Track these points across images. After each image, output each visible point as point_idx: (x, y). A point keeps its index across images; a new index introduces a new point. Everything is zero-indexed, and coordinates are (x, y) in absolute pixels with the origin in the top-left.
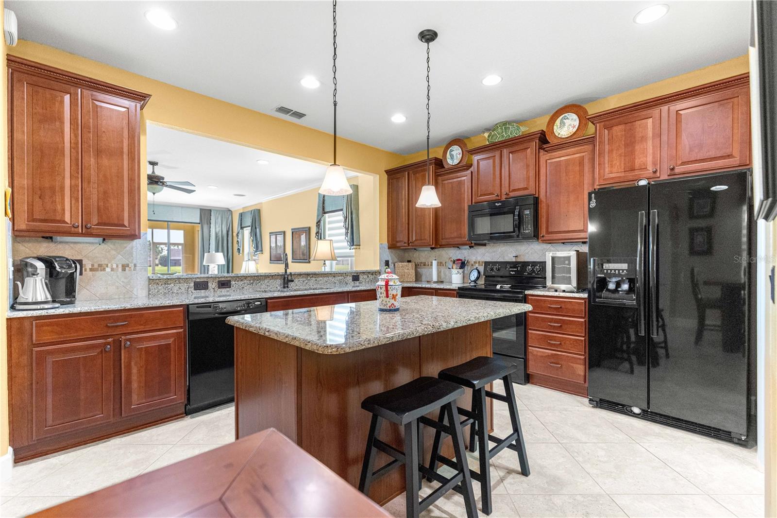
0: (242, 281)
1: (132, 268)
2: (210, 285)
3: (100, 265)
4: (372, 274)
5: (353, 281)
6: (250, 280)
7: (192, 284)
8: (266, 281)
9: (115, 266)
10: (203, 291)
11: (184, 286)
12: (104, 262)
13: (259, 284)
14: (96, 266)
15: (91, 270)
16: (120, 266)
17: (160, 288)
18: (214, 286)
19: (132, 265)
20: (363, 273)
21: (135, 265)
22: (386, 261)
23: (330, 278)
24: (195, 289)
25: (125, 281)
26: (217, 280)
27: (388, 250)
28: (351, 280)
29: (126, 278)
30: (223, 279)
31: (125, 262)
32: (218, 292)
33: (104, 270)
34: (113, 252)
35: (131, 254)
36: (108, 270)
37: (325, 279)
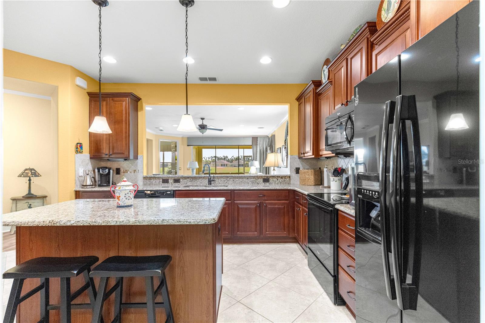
0: (186, 179)
1: (137, 172)
2: (170, 181)
3: (126, 170)
4: (282, 178)
5: (263, 182)
6: (191, 179)
7: (161, 180)
8: (200, 180)
9: (131, 171)
10: (166, 184)
11: (158, 181)
12: (128, 169)
13: (196, 181)
14: (125, 171)
15: (123, 172)
16: (133, 171)
17: (147, 181)
18: (171, 182)
19: (137, 170)
20: (273, 177)
21: (138, 170)
22: (296, 168)
23: (244, 180)
24: (163, 183)
25: (135, 177)
26: (173, 178)
27: (298, 160)
28: (262, 182)
29: (135, 176)
30: (176, 178)
31: (135, 169)
32: (174, 185)
33: (127, 172)
34: (130, 165)
35: (137, 165)
36: (129, 172)
37: (240, 180)
